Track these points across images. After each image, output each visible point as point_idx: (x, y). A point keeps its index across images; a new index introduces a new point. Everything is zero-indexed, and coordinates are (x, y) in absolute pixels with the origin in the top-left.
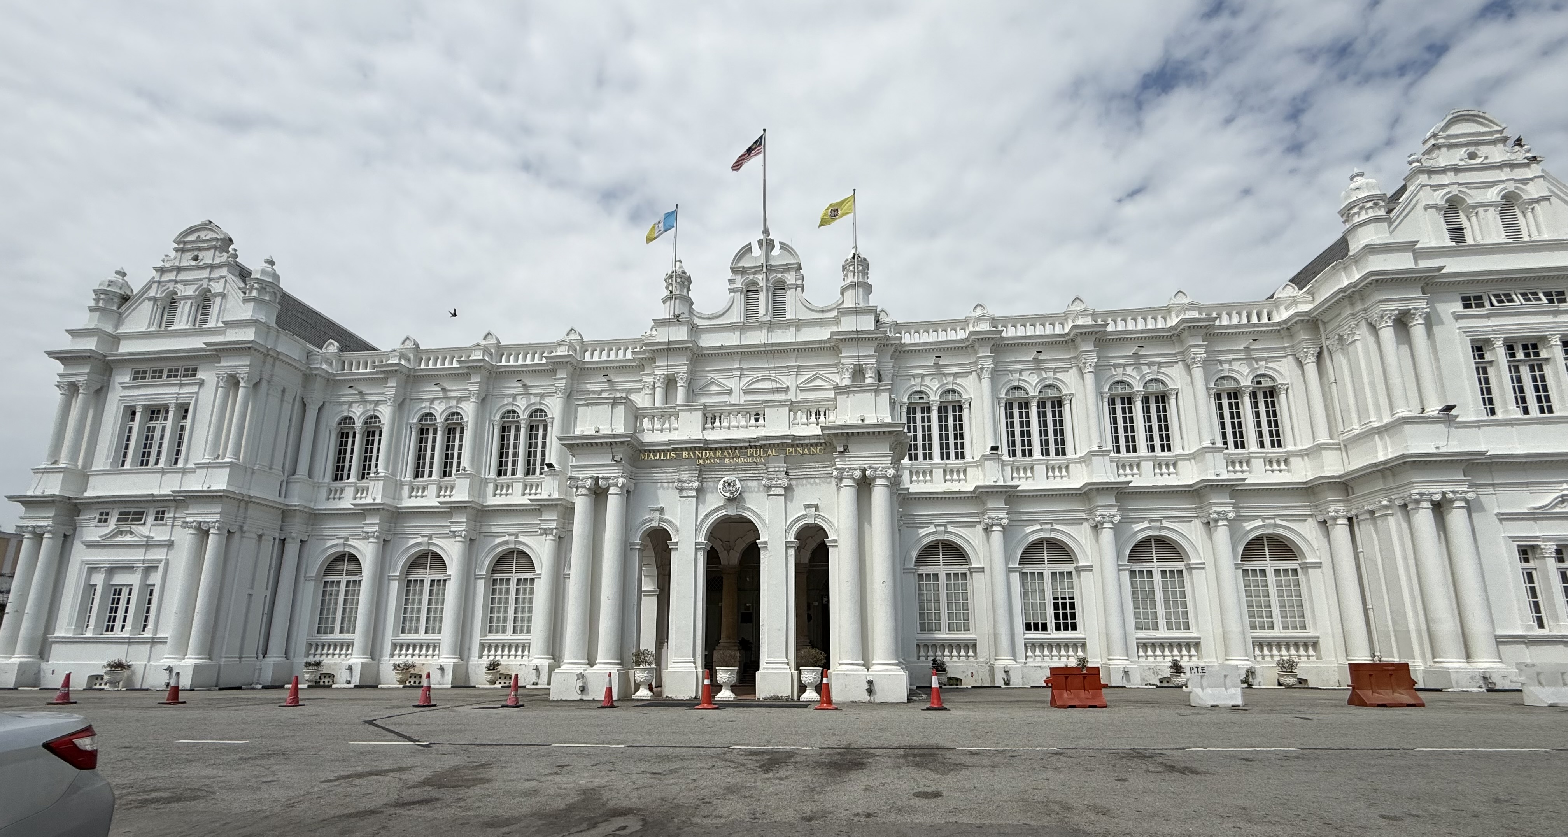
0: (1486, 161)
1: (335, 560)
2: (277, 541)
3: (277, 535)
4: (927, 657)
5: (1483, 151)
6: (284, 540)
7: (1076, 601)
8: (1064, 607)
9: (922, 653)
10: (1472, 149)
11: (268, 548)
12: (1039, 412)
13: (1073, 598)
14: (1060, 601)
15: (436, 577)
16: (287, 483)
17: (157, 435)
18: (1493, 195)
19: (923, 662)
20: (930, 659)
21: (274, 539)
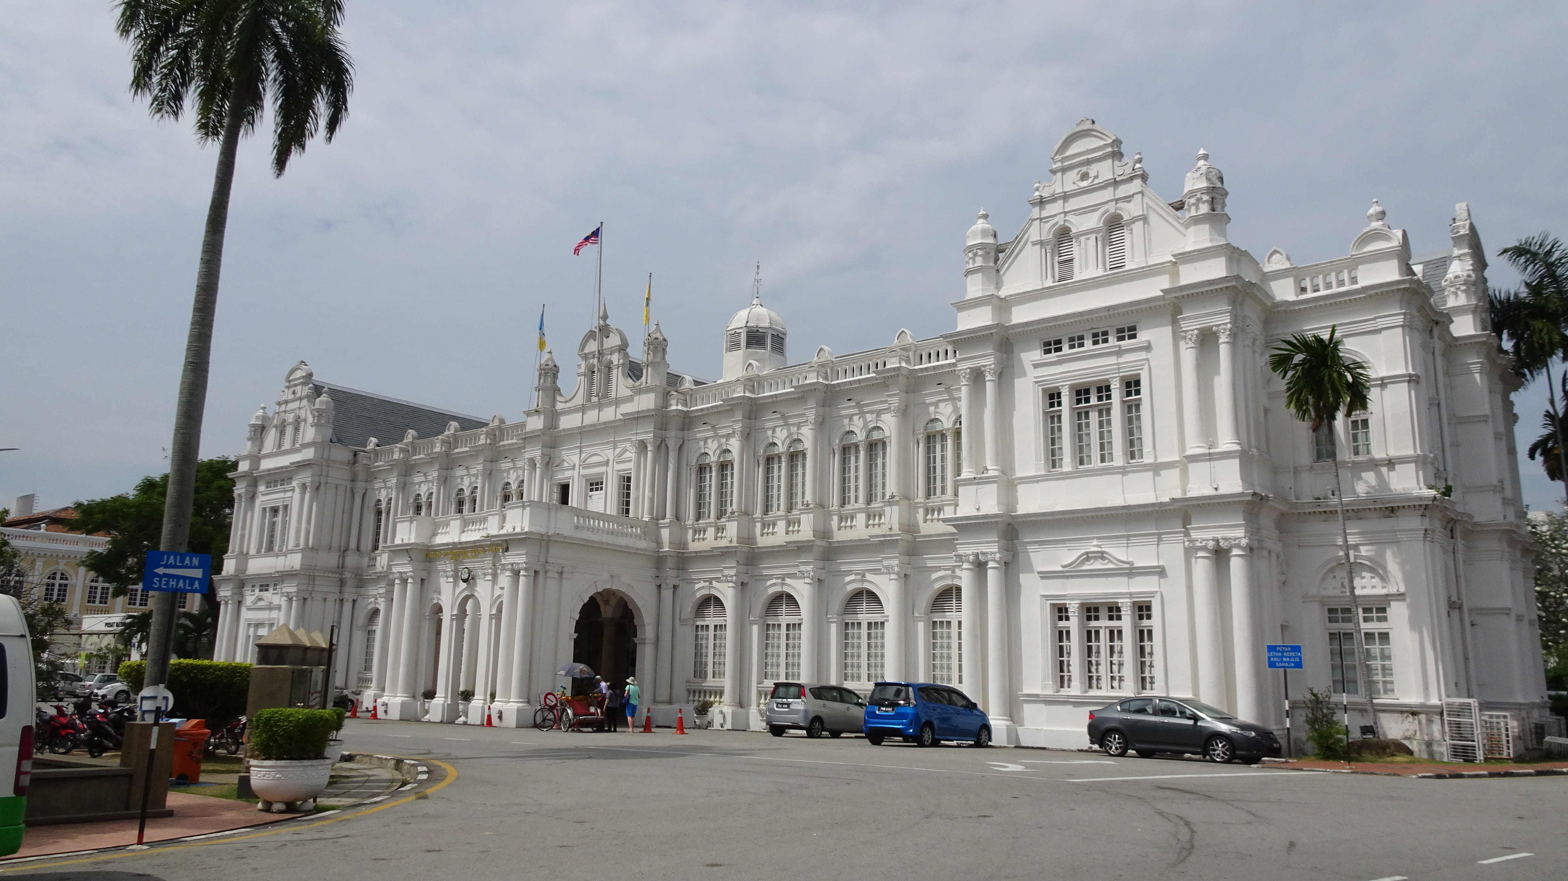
0: (1096, 181)
2: (338, 601)
3: (337, 597)
5: (1093, 170)
6: (342, 600)
8: (794, 658)
10: (1084, 169)
14: (791, 652)
16: (344, 556)
18: (1094, 221)
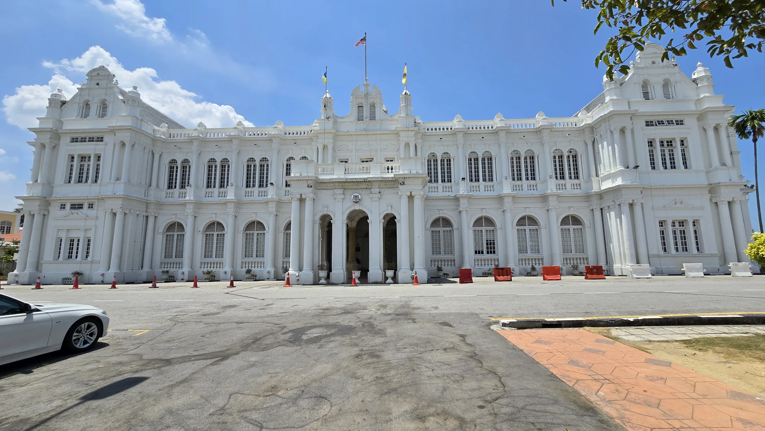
0: (659, 65)
1: (171, 225)
2: (145, 217)
3: (145, 214)
4: (435, 265)
5: (656, 61)
6: (148, 216)
7: (495, 242)
8: (491, 244)
9: (433, 264)
10: (653, 60)
11: (141, 220)
12: (482, 163)
13: (494, 241)
14: (489, 242)
15: (219, 233)
16: (148, 190)
17: (85, 169)
18: (659, 79)
19: (433, 267)
20: (436, 266)
21: (144, 216)
